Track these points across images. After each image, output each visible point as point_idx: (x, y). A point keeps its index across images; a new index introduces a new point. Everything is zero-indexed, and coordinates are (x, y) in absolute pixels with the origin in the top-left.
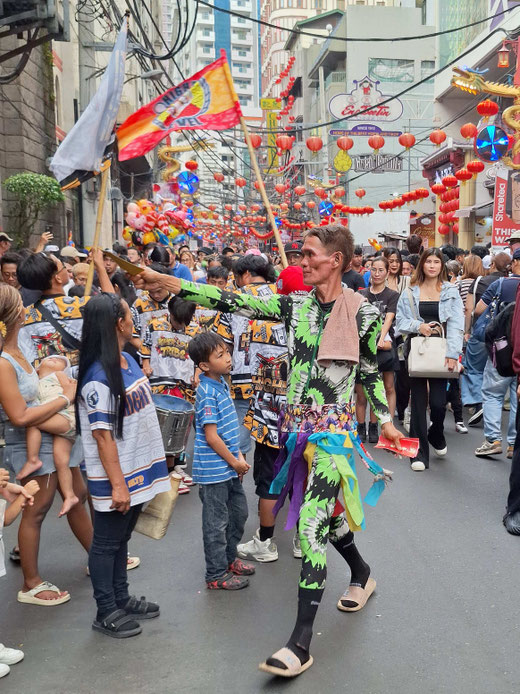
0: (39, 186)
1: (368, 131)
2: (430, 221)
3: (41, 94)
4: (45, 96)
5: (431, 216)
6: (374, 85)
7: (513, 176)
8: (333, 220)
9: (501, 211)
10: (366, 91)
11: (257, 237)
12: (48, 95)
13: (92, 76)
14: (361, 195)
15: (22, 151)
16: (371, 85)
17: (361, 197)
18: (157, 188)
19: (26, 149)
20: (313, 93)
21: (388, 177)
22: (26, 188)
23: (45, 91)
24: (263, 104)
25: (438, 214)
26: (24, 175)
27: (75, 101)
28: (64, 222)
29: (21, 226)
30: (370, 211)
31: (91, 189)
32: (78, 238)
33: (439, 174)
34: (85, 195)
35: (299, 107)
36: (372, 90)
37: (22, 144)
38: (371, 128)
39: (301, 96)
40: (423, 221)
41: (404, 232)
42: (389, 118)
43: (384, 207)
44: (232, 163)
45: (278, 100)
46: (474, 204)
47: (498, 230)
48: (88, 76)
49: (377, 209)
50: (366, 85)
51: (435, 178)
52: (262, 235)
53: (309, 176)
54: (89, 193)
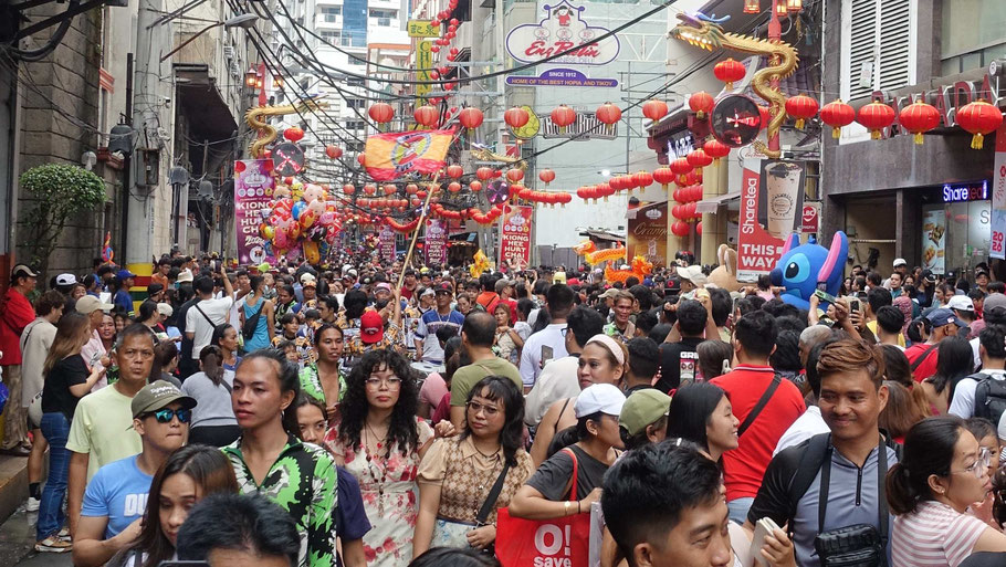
0: (70, 183)
1: (565, 78)
2: (660, 214)
3: (82, 48)
4: (87, 50)
5: (663, 207)
6: (575, 12)
7: (769, 167)
8: (508, 210)
9: (750, 219)
10: (564, 21)
11: (392, 228)
12: (92, 48)
13: (156, 24)
14: (548, 179)
15: (49, 130)
16: (571, 13)
17: (548, 182)
18: (242, 167)
19: (55, 128)
20: (486, 16)
21: (595, 147)
22: (49, 185)
23: (88, 43)
24: (411, 29)
25: (672, 205)
26: (48, 167)
27: (130, 56)
28: (99, 221)
29: (39, 238)
30: (565, 200)
31: (143, 182)
32: (118, 241)
33: (673, 146)
34: (133, 190)
35: (465, 36)
36: (573, 20)
37: (50, 121)
38: (569, 75)
39: (469, 19)
40: (648, 213)
41: (620, 228)
42: (597, 60)
43: (584, 195)
44: (361, 132)
45: (434, 25)
46: (726, 192)
47: (746, 246)
48: (149, 24)
49: (575, 197)
50: (563, 12)
51: (667, 150)
52: (400, 226)
53: (474, 144)
54: (140, 187)
